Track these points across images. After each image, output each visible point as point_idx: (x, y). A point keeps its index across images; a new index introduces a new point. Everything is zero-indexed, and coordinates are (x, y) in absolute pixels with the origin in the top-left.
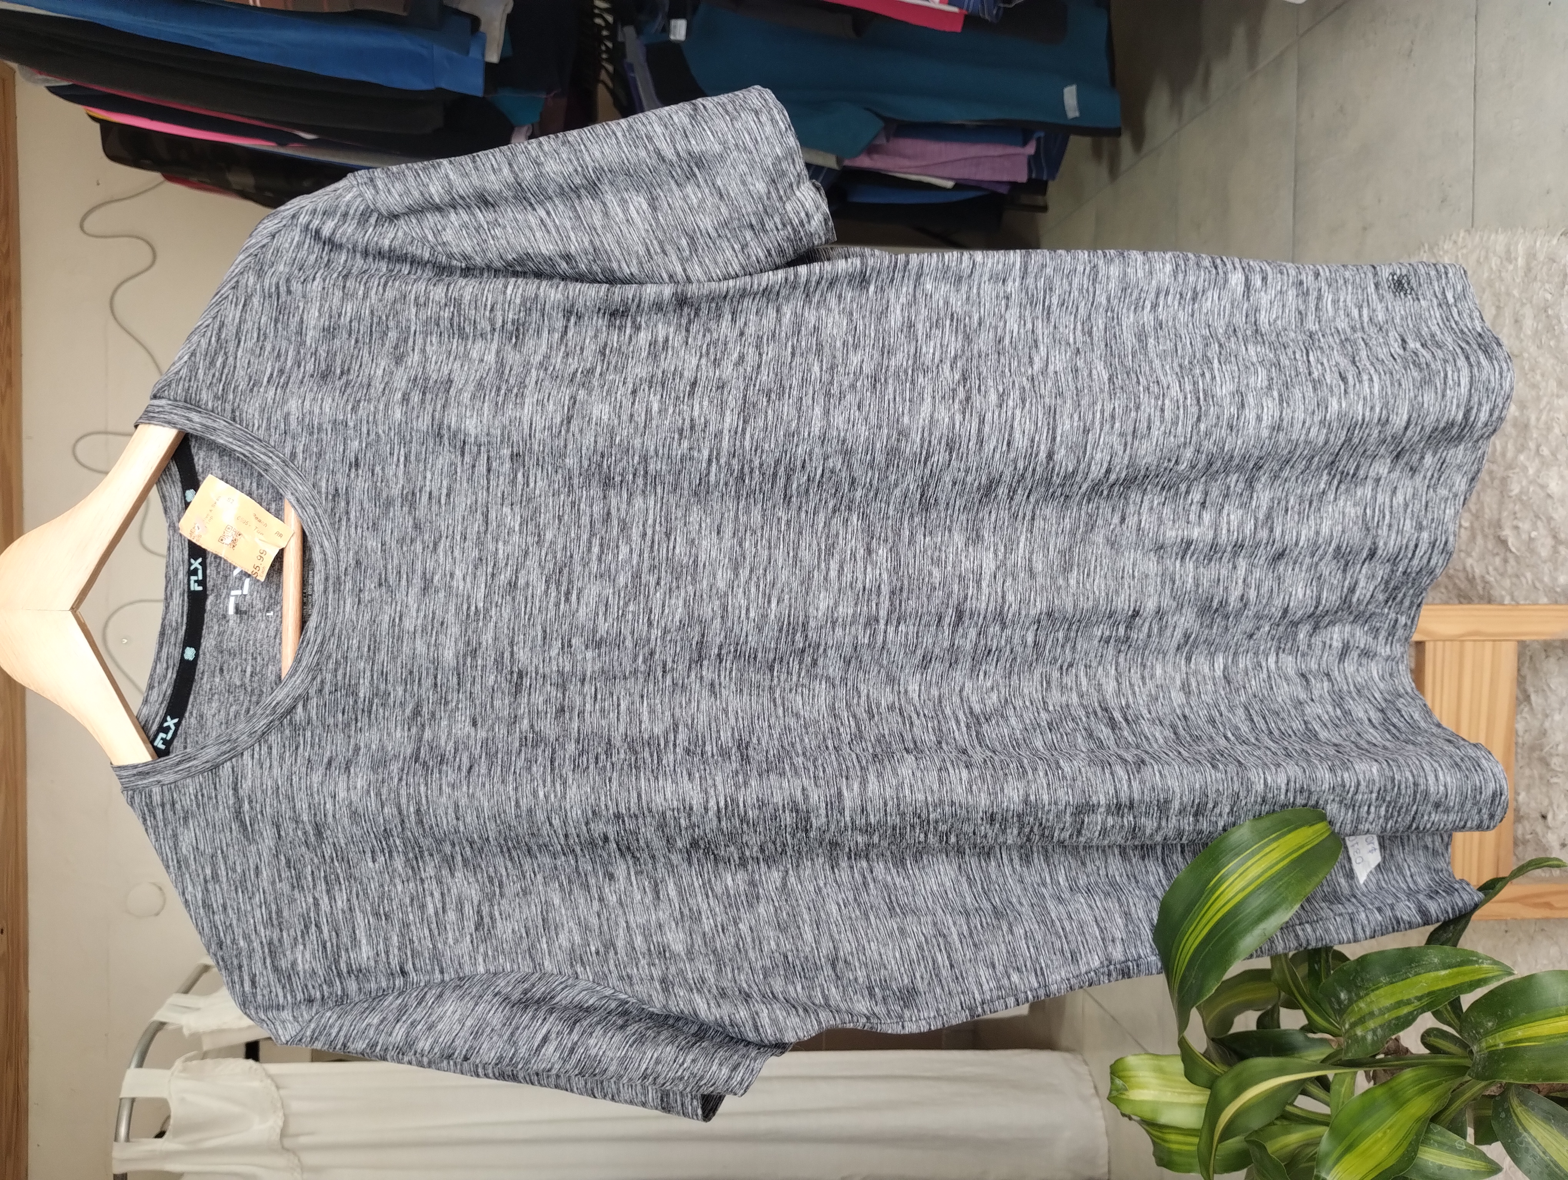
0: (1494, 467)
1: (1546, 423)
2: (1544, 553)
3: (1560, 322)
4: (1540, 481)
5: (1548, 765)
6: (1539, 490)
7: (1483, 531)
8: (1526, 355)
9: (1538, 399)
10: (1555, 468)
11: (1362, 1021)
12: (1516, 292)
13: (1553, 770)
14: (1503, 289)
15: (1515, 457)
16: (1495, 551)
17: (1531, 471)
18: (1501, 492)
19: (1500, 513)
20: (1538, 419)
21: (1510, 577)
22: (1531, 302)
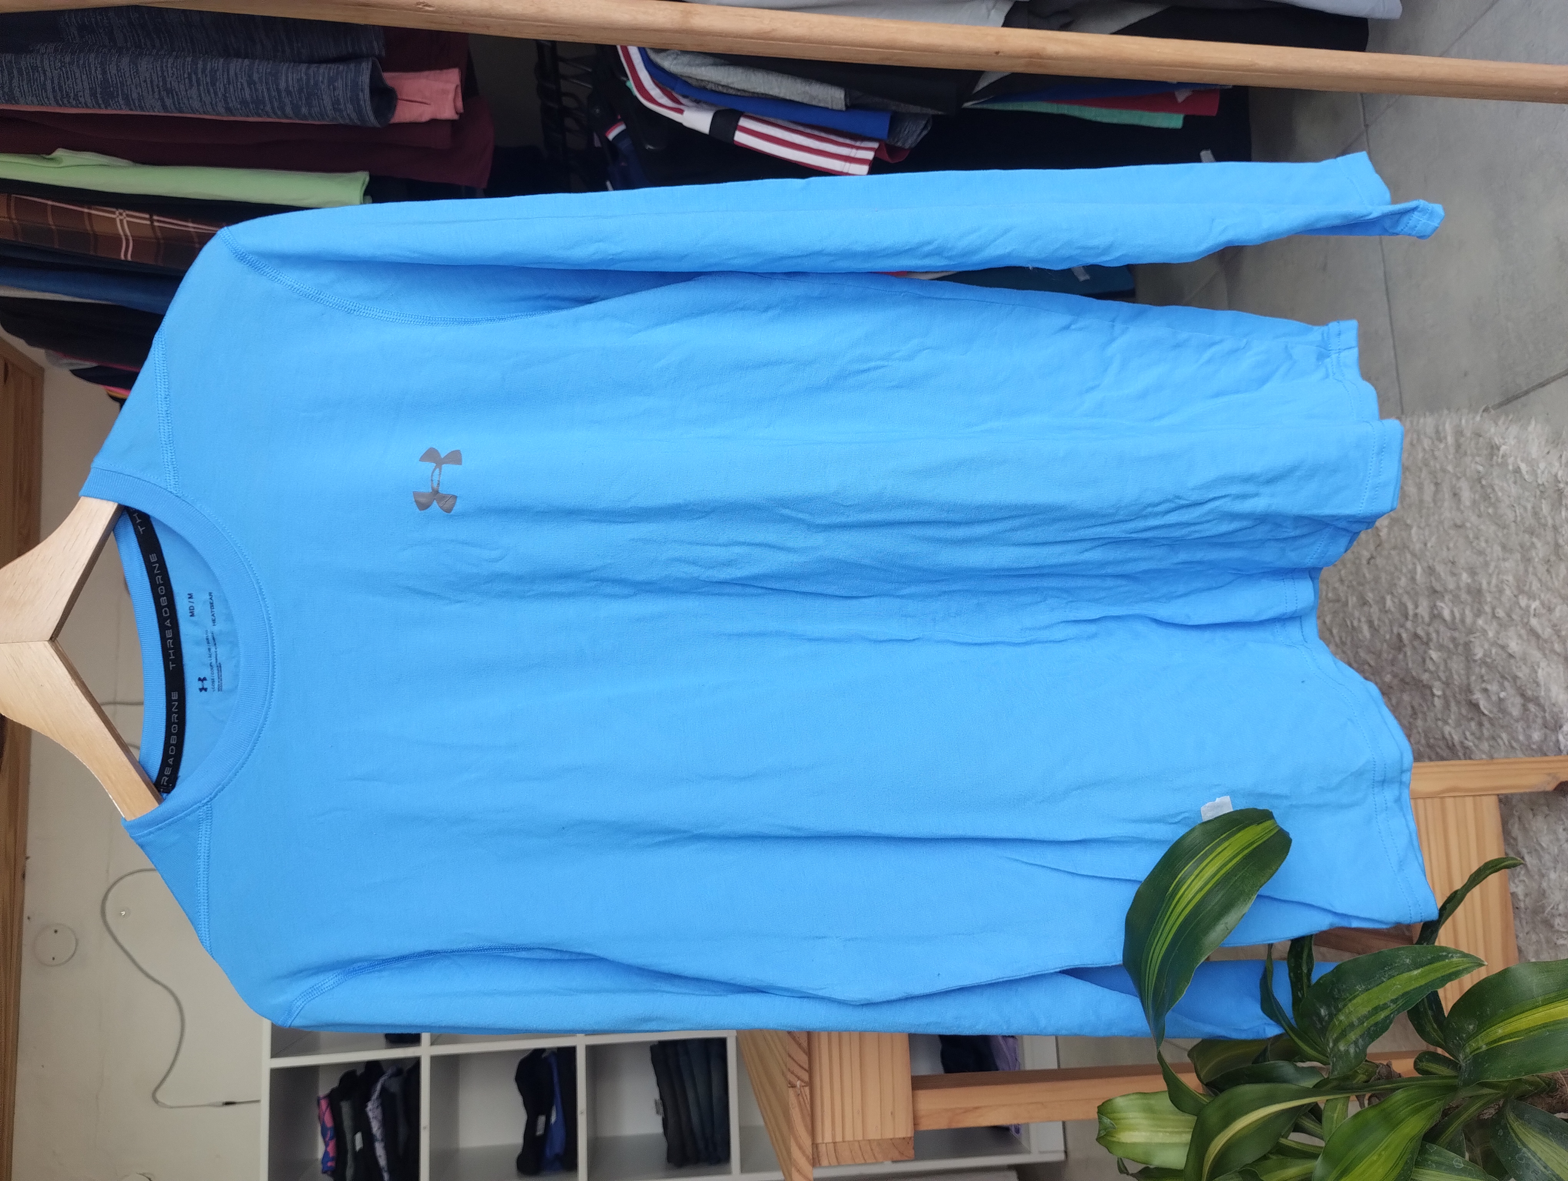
0: (1456, 634)
1: (1497, 586)
2: (1516, 712)
3: (1493, 490)
4: (1500, 642)
5: (1552, 926)
6: (1500, 651)
7: (1455, 697)
8: (1468, 525)
9: (1486, 564)
10: (1513, 628)
11: (1343, 1034)
12: (1450, 468)
13: (1558, 931)
14: (1438, 466)
15: (1474, 623)
16: (1470, 716)
17: (1491, 634)
18: (1467, 658)
19: (1468, 678)
20: (1489, 583)
21: (1487, 740)
22: (1465, 475)
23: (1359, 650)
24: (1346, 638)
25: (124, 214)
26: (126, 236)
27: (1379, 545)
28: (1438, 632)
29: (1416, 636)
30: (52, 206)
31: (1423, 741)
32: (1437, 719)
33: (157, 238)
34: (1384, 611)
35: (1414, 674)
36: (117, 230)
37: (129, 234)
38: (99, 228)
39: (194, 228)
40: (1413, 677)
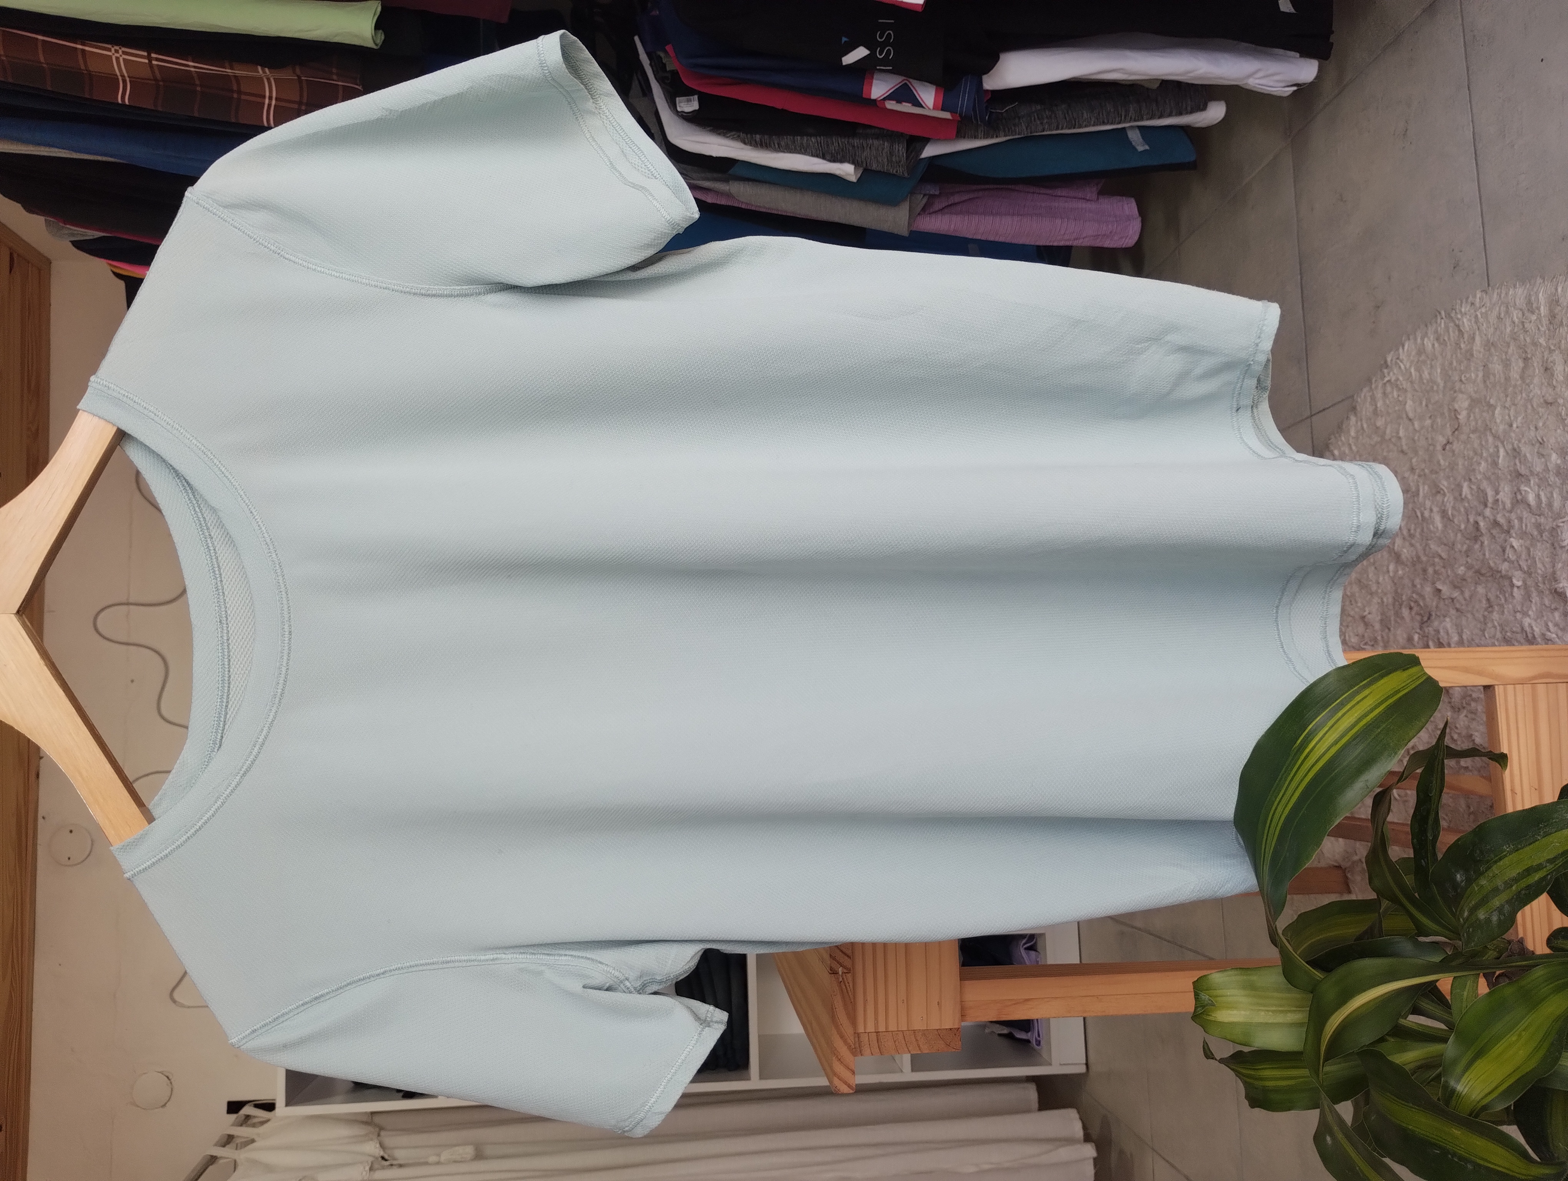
0: (1542, 520)
7: (1537, 586)
8: (1561, 401)
12: (1542, 341)
14: (1528, 340)
16: (1553, 606)
18: (1553, 544)
19: (1554, 566)
22: (1559, 348)
23: (1430, 542)
24: (1415, 530)
25: (120, 51)
26: (123, 76)
27: (1457, 429)
28: (1520, 519)
29: (1496, 523)
30: (43, 40)
31: (1499, 635)
32: (1515, 612)
33: (156, 80)
34: (1460, 498)
35: (1492, 564)
36: (115, 70)
37: (126, 75)
38: (94, 67)
39: (195, 67)
40: (1491, 568)
